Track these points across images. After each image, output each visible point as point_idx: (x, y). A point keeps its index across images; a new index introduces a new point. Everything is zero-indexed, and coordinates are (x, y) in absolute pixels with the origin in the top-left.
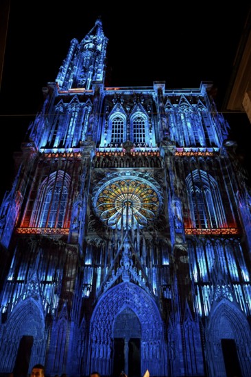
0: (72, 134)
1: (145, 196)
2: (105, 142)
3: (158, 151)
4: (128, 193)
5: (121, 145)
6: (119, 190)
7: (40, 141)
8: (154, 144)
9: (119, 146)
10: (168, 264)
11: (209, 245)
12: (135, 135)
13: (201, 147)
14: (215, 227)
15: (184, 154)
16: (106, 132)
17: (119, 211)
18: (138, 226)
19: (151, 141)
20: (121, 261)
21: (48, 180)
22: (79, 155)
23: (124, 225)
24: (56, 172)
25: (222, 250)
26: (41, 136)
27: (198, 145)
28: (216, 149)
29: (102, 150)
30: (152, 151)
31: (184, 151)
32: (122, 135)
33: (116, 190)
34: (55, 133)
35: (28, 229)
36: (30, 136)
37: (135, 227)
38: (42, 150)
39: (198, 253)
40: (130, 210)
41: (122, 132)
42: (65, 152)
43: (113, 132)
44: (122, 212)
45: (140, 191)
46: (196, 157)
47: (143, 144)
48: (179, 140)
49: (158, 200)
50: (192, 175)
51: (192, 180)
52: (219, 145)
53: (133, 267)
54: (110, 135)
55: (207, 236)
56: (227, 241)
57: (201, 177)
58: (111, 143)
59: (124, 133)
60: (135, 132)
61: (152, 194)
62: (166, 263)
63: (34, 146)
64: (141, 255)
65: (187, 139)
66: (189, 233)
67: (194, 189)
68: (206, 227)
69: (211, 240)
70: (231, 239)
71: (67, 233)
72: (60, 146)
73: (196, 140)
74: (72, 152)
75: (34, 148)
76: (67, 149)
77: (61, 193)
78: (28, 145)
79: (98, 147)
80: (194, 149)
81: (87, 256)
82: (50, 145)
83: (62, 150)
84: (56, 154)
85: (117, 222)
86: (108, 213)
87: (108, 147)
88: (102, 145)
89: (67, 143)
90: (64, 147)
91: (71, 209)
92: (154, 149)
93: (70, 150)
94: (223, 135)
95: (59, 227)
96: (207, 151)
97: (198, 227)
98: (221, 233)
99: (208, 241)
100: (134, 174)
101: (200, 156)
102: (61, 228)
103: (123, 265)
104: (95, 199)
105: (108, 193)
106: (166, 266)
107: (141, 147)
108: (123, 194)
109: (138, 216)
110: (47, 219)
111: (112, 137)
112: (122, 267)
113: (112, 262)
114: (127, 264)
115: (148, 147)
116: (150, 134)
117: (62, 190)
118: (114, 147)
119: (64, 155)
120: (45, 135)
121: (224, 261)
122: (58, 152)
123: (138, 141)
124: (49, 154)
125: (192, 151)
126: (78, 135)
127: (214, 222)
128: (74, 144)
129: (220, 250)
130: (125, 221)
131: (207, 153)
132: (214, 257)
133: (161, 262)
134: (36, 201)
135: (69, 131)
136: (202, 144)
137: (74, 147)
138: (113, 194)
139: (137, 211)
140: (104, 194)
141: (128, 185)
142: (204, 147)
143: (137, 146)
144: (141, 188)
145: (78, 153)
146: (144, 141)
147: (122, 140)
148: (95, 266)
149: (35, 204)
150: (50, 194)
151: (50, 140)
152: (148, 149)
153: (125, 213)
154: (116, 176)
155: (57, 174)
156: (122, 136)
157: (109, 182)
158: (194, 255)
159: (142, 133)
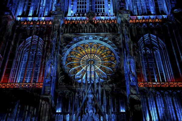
0: (44, 5)
1: (104, 56)
2: (72, 12)
3: (115, 19)
4: (91, 54)
5: (85, 14)
6: (84, 52)
7: (16, 11)
8: (112, 14)
9: (83, 16)
10: (124, 111)
11: (159, 96)
12: (96, 6)
13: (152, 15)
14: (163, 81)
15: (137, 21)
16: (72, 4)
17: (84, 68)
18: (99, 80)
19: (109, 11)
20: (86, 109)
21: (24, 44)
22: (50, 23)
23: (88, 80)
24: (31, 37)
25: (171, 101)
26: (17, 6)
27: (149, 13)
28: (165, 16)
29: (69, 18)
30: (110, 19)
31: (137, 19)
33: (82, 51)
34: (30, 4)
35: (8, 84)
36: (7, 6)
37: (97, 81)
38: (19, 18)
39: (149, 102)
40: (93, 67)
41: (86, 4)
42: (39, 20)
43: (78, 4)
44: (86, 69)
45: (101, 52)
46: (147, 23)
47: (103, 14)
48: (133, 10)
49: (115, 59)
50: (143, 39)
51: (144, 42)
52: (167, 13)
53: (96, 114)
54: (75, 7)
55: (157, 89)
56: (175, 93)
57: (151, 40)
58: (76, 13)
59: (88, 5)
60: (96, 3)
61: (110, 54)
62: (123, 110)
63: (11, 14)
64: (102, 103)
65: (140, 9)
66: (142, 86)
67: (146, 50)
68: (156, 81)
69: (160, 92)
70: (179, 91)
71: (41, 87)
72: (34, 16)
73: (147, 10)
74: (45, 20)
75: (11, 16)
76: (40, 18)
77: (36, 54)
78: (6, 13)
79: (66, 15)
80: (145, 17)
81: (57, 105)
82: (25, 14)
83: (36, 19)
84: (31, 22)
85: (82, 77)
86: (75, 70)
87: (75, 16)
88: (69, 14)
89: (40, 13)
90: (37, 16)
91: (44, 67)
92: (112, 18)
93: (43, 18)
94: (171, 3)
95: (35, 82)
96: (156, 18)
97: (149, 81)
98: (169, 86)
99: (158, 93)
100: (96, 39)
101: (151, 22)
102: (36, 82)
103: (87, 112)
104: (64, 59)
105: (75, 54)
106: (123, 113)
107: (102, 16)
108: (87, 54)
109: (99, 72)
110: (24, 75)
111: (78, 7)
112: (87, 114)
113: (78, 110)
114: (90, 111)
115: (107, 16)
116: (109, 5)
117: (37, 51)
118: (79, 16)
119: (38, 23)
120: (21, 5)
121: (173, 110)
122: (32, 20)
123: (99, 11)
124: (24, 22)
125: (143, 18)
126: (49, 6)
127: (162, 77)
128: (46, 13)
129: (169, 100)
130: (88, 77)
131: (157, 20)
132: (163, 106)
133: (119, 109)
134: (14, 61)
135: (41, 3)
136: (152, 13)
137: (46, 16)
138: (79, 55)
139: (98, 68)
140: (71, 55)
141: (91, 47)
142: (154, 15)
143: (98, 16)
144: (101, 49)
145: (49, 21)
146: (104, 11)
147: (85, 10)
148: (64, 113)
149: (14, 63)
150: (26, 55)
151: (25, 10)
152: (107, 18)
153: (88, 70)
154: (81, 40)
155: (32, 39)
156: (85, 7)
157: (75, 45)
158: (146, 104)
159: (102, 5)
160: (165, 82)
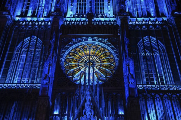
0: (43, 5)
1: (103, 58)
2: (71, 13)
3: (115, 21)
4: (90, 55)
5: (85, 16)
6: (82, 53)
7: (15, 11)
8: (112, 15)
9: (83, 17)
10: (123, 113)
11: (158, 99)
12: (96, 7)
13: (152, 17)
15: (137, 23)
16: (72, 5)
17: (83, 70)
18: (98, 82)
19: (109, 13)
20: (84, 111)
21: (22, 44)
22: (49, 24)
23: (87, 82)
24: (29, 38)
25: (170, 104)
26: (16, 6)
27: (149, 16)
28: (165, 19)
29: (69, 19)
30: (110, 21)
31: (137, 21)
32: (85, 8)
33: (80, 52)
34: (28, 4)
35: (5, 85)
36: (6, 6)
37: (96, 83)
38: (17, 19)
39: (148, 105)
40: (91, 69)
41: (85, 5)
42: (38, 21)
43: (77, 5)
44: (85, 70)
45: (100, 54)
46: (148, 26)
47: (102, 15)
48: (133, 12)
49: (115, 61)
50: (143, 41)
51: (144, 45)
52: (167, 15)
53: (94, 116)
54: (75, 8)
55: (157, 92)
56: (174, 96)
57: (151, 42)
58: (76, 14)
59: (87, 6)
60: (96, 5)
61: (110, 56)
62: (121, 113)
63: (9, 14)
64: (100, 106)
65: (140, 11)
66: (141, 88)
67: (145, 52)
68: (155, 84)
69: (160, 95)
70: (178, 94)
71: (39, 88)
72: (33, 15)
73: (147, 12)
74: (44, 21)
75: (9, 16)
76: (39, 18)
77: (34, 55)
78: (4, 13)
79: (65, 16)
80: (145, 19)
81: (55, 107)
82: (24, 15)
83: (35, 19)
84: (29, 22)
85: (80, 78)
86: (73, 71)
87: (74, 17)
88: (68, 15)
89: (39, 13)
90: (36, 17)
91: (42, 68)
92: (112, 19)
93: (42, 19)
94: (172, 6)
96: (156, 20)
97: (148, 83)
98: (169, 89)
99: (157, 96)
100: (94, 40)
101: (151, 25)
102: (33, 83)
103: (85, 114)
104: (63, 59)
105: (74, 55)
106: (121, 115)
107: (101, 17)
108: (86, 56)
109: (98, 74)
110: (22, 76)
111: (77, 8)
112: (85, 116)
113: (76, 112)
114: (89, 113)
115: (106, 17)
116: (109, 7)
117: (35, 52)
118: (78, 17)
119: (37, 24)
120: (20, 5)
121: (172, 113)
122: (31, 21)
123: (98, 12)
124: (23, 22)
125: (143, 20)
126: (48, 7)
127: (162, 80)
128: (45, 14)
129: (168, 103)
130: (87, 78)
131: (157, 22)
132: (162, 109)
133: (117, 112)
134: (13, 61)
135: (41, 4)
136: (152, 15)
137: (45, 17)
138: (77, 56)
139: (97, 70)
140: (70, 56)
141: (90, 49)
142: (154, 17)
143: (97, 17)
144: (100, 51)
145: (48, 22)
146: (103, 12)
147: (85, 11)
148: (62, 115)
149: (12, 64)
150: (24, 55)
151: (24, 10)
152: (106, 19)
153: (87, 71)
154: (80, 41)
155: (31, 39)
157: (74, 46)
158: (145, 107)
159: (102, 6)
160: (164, 85)
